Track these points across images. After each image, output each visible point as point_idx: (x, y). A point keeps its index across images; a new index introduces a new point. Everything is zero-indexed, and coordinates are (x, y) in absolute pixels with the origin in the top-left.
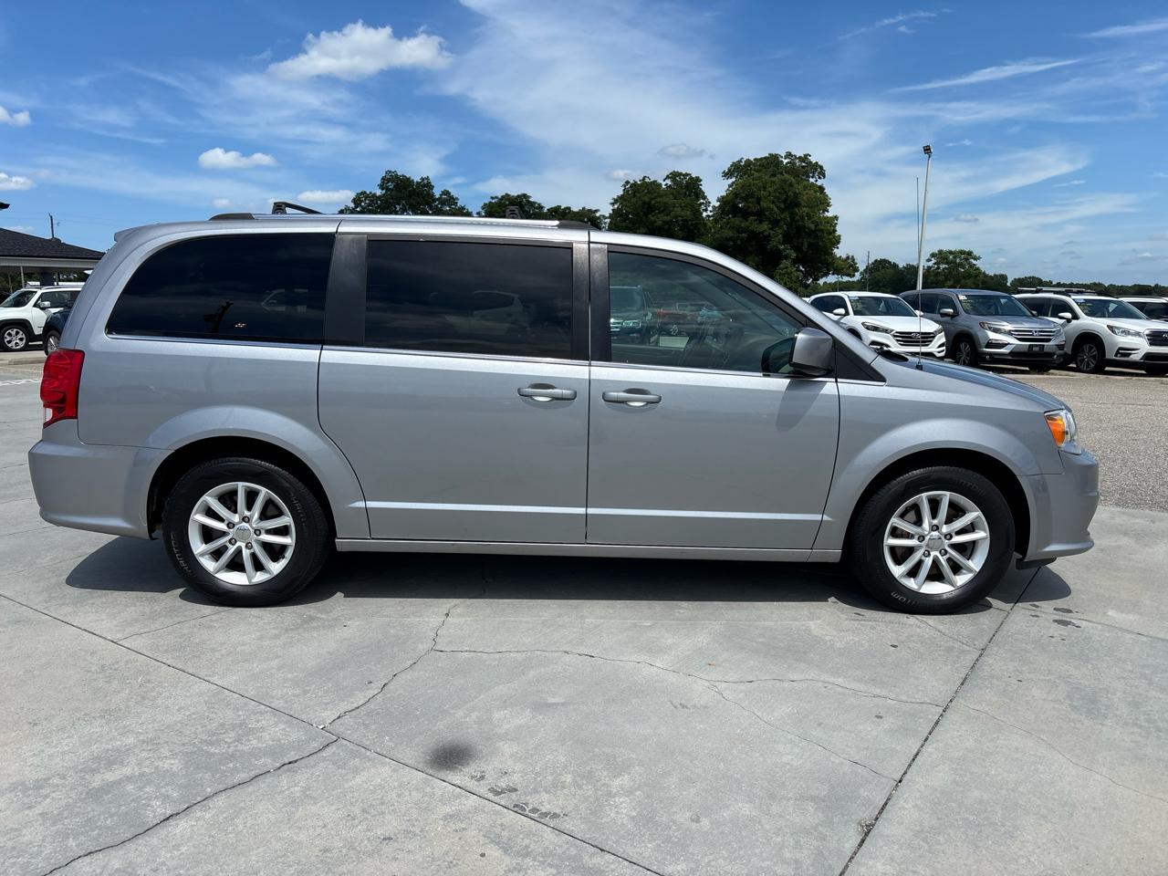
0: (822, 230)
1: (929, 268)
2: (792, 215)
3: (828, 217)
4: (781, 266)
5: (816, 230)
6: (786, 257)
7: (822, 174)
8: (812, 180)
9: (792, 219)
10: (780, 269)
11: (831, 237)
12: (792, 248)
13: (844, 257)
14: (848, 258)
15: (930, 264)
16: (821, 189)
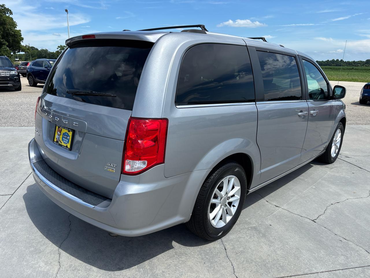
0: (17, 35)
1: (58, 51)
2: (4, 28)
3: (17, 30)
4: (3, 48)
5: (15, 35)
6: (4, 44)
7: (11, 13)
8: (7, 15)
9: (4, 29)
10: (2, 49)
11: (20, 37)
12: (6, 41)
13: (25, 45)
14: (26, 46)
15: (58, 50)
16: (12, 19)
